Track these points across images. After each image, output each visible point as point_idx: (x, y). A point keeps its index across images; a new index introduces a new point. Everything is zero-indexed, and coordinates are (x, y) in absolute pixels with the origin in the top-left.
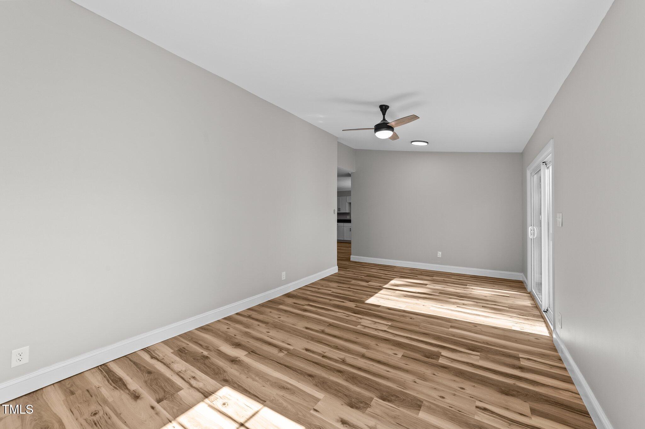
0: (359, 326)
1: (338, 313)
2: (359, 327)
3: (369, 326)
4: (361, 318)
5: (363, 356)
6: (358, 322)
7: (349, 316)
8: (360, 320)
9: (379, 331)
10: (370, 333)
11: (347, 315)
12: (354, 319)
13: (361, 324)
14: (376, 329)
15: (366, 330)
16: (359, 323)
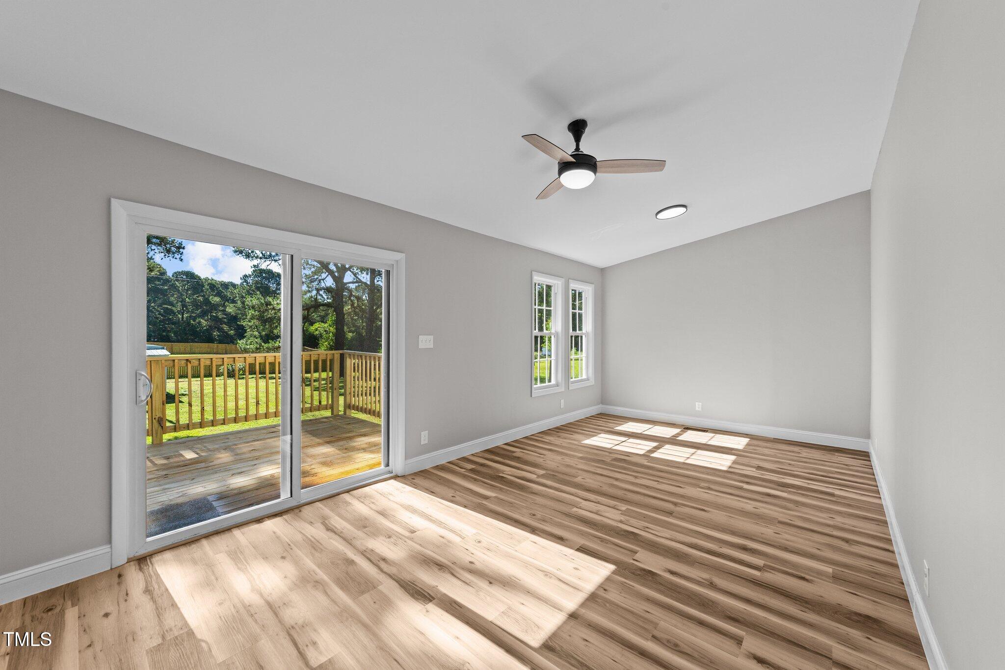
0: (624, 509)
1: (668, 536)
2: (624, 507)
3: (607, 507)
4: (621, 522)
5: (617, 479)
6: (625, 515)
7: (645, 529)
8: (623, 518)
9: (594, 500)
10: (606, 498)
11: (647, 530)
12: (633, 521)
13: (620, 512)
14: (598, 503)
15: (612, 502)
16: (624, 513)
